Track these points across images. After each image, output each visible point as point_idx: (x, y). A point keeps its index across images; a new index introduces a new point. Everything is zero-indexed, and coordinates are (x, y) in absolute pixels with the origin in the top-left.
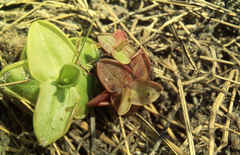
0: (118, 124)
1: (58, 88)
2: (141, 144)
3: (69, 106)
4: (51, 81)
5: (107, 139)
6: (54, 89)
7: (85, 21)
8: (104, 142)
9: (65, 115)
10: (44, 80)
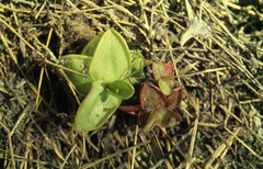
0: (133, 130)
1: (105, 90)
2: (145, 154)
3: (108, 107)
4: (101, 82)
5: (118, 137)
6: (101, 89)
7: (142, 35)
8: (115, 138)
9: (102, 114)
10: (97, 79)
